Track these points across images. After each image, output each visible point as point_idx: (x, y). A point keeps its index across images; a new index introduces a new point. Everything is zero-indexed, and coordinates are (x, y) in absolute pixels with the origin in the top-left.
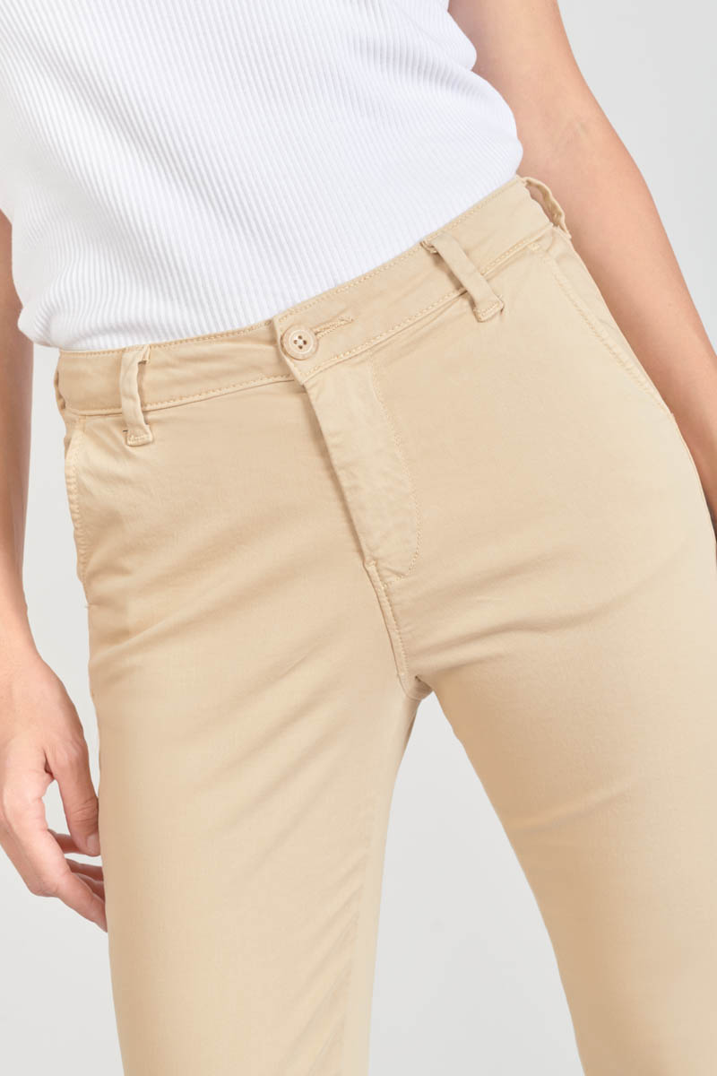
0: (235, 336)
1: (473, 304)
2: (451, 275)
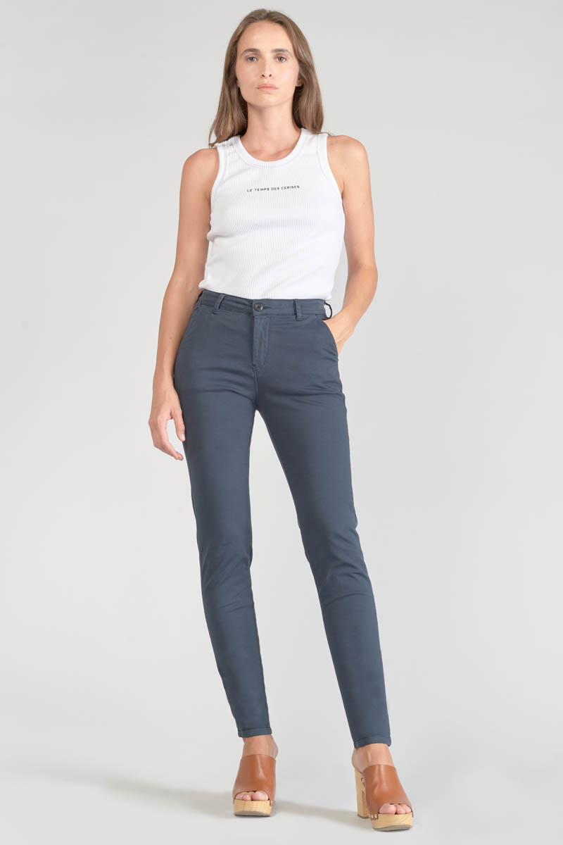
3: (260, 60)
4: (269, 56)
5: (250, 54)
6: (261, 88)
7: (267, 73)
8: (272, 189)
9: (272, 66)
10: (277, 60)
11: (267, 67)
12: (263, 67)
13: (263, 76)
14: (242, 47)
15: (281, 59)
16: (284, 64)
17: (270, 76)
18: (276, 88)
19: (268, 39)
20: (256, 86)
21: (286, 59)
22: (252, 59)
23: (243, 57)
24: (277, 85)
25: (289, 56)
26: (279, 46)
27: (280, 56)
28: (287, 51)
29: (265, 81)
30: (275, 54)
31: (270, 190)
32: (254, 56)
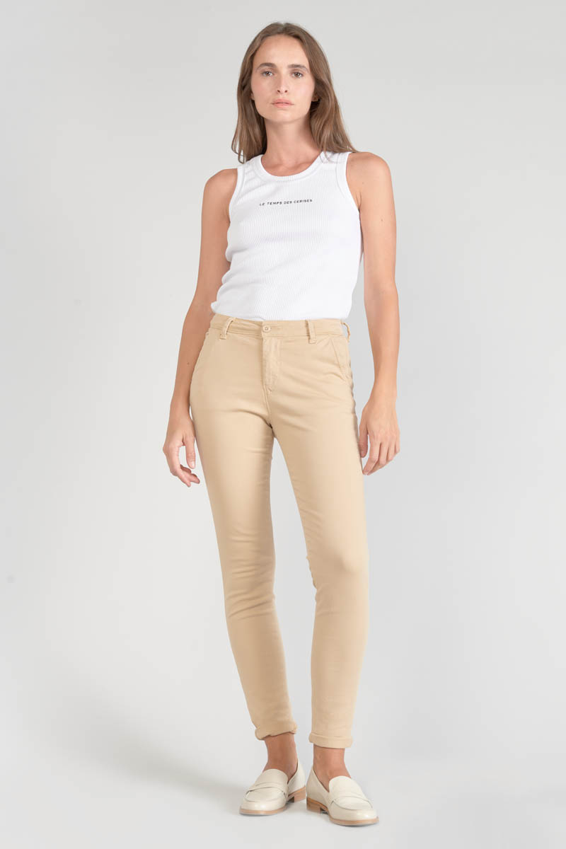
0: (254, 322)
1: (309, 339)
2: (308, 330)
3: (276, 75)
4: (285, 71)
5: (266, 68)
6: (277, 103)
7: (283, 89)
8: (285, 203)
9: (288, 82)
10: (293, 75)
11: (283, 82)
12: (278, 82)
13: (279, 91)
14: (258, 61)
15: (297, 74)
16: (300, 79)
17: (286, 91)
18: (291, 104)
19: (286, 54)
20: (271, 101)
21: (302, 75)
22: (267, 73)
23: (258, 71)
24: (293, 100)
25: (306, 72)
26: (296, 62)
27: (296, 73)
28: (304, 67)
29: (281, 97)
30: (291, 69)
31: (283, 203)
32: (270, 70)
